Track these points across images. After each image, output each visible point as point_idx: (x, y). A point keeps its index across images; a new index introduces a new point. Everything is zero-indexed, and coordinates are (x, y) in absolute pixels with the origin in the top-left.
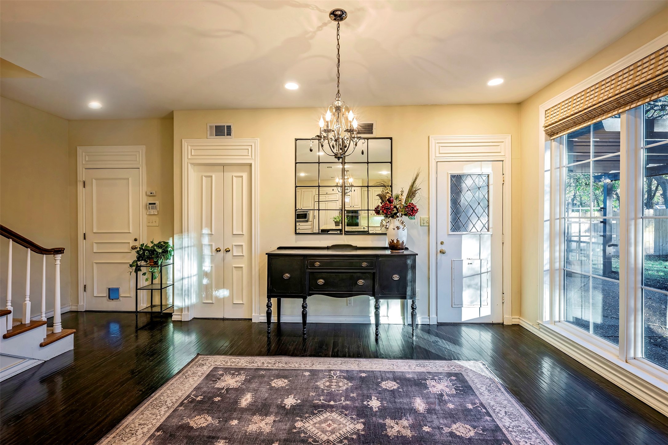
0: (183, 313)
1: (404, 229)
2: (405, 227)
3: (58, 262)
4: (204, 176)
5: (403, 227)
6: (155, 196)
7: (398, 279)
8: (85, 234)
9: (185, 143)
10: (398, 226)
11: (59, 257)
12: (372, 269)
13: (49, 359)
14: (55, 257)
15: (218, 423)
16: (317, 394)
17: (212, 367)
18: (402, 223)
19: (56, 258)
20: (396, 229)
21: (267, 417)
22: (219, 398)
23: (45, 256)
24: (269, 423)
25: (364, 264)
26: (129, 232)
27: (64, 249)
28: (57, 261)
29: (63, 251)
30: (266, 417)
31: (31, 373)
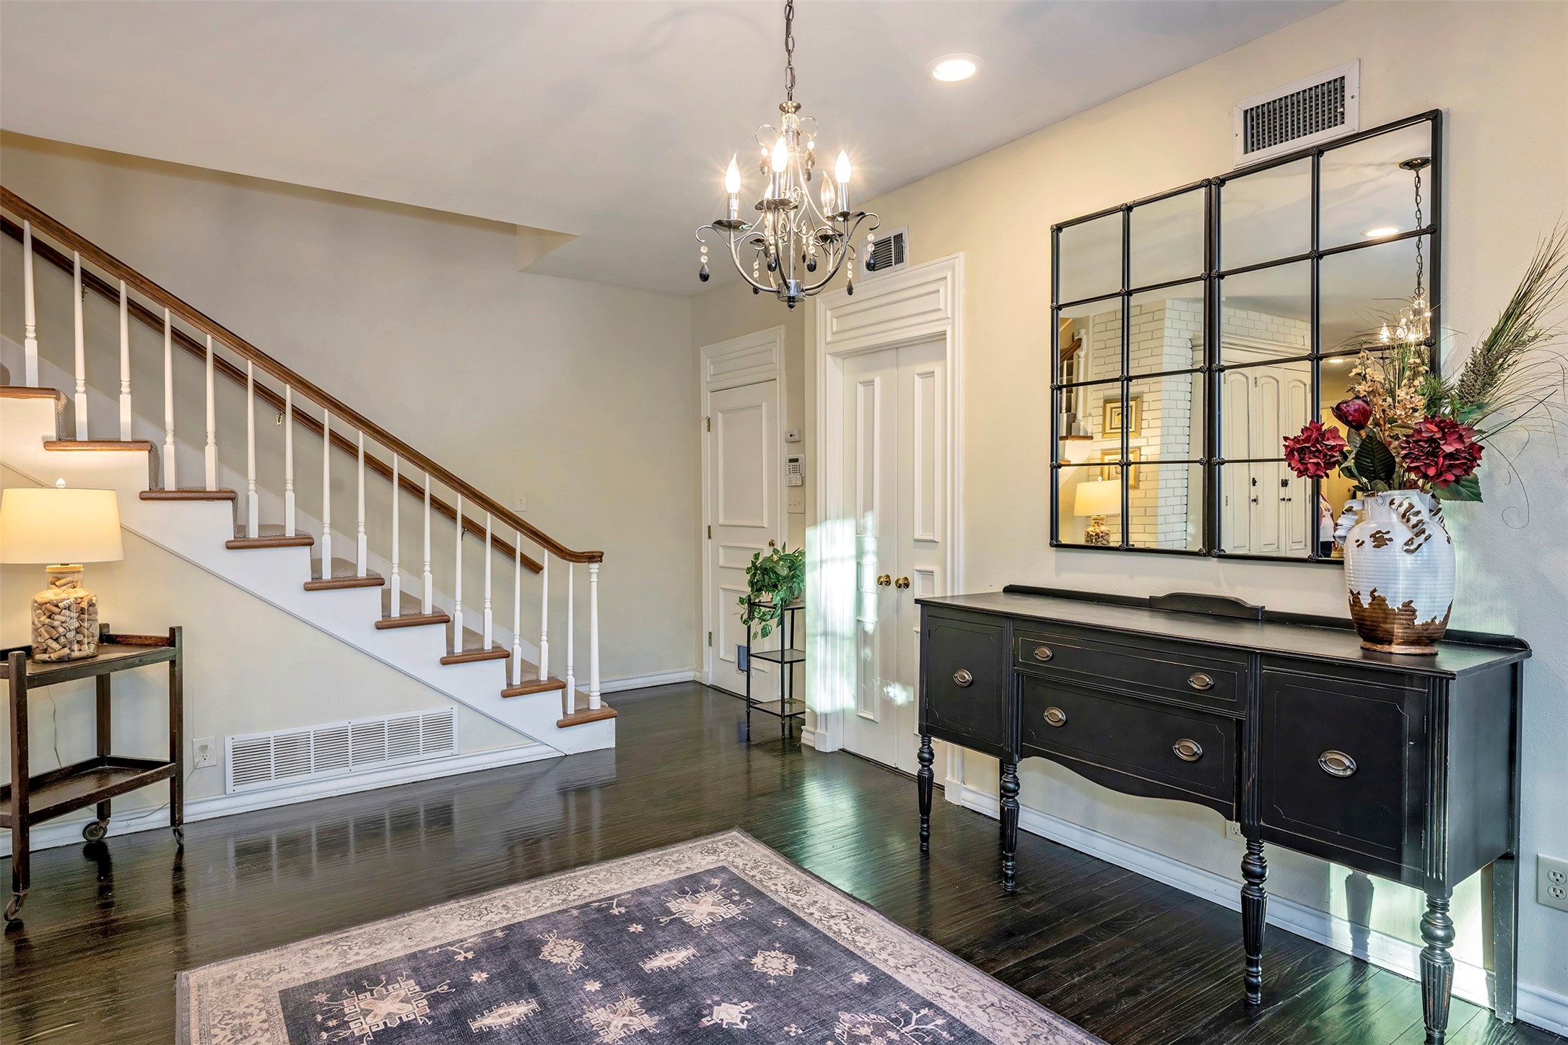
0: (818, 731)
1: (1412, 547)
2: (1417, 535)
3: (594, 578)
4: (860, 383)
5: (1409, 535)
6: (797, 442)
7: (1349, 772)
8: (709, 527)
9: (822, 304)
10: (1379, 532)
11: (595, 567)
12: (1232, 706)
13: (572, 754)
14: (590, 569)
15: (573, 971)
16: (803, 1036)
17: (720, 864)
18: (1404, 516)
19: (590, 571)
20: (1369, 543)
21: (646, 1015)
22: (640, 928)
23: (571, 563)
24: (631, 1028)
25: (1200, 681)
26: (761, 525)
27: (602, 553)
28: (592, 575)
29: (601, 557)
30: (646, 1012)
31: (542, 769)
